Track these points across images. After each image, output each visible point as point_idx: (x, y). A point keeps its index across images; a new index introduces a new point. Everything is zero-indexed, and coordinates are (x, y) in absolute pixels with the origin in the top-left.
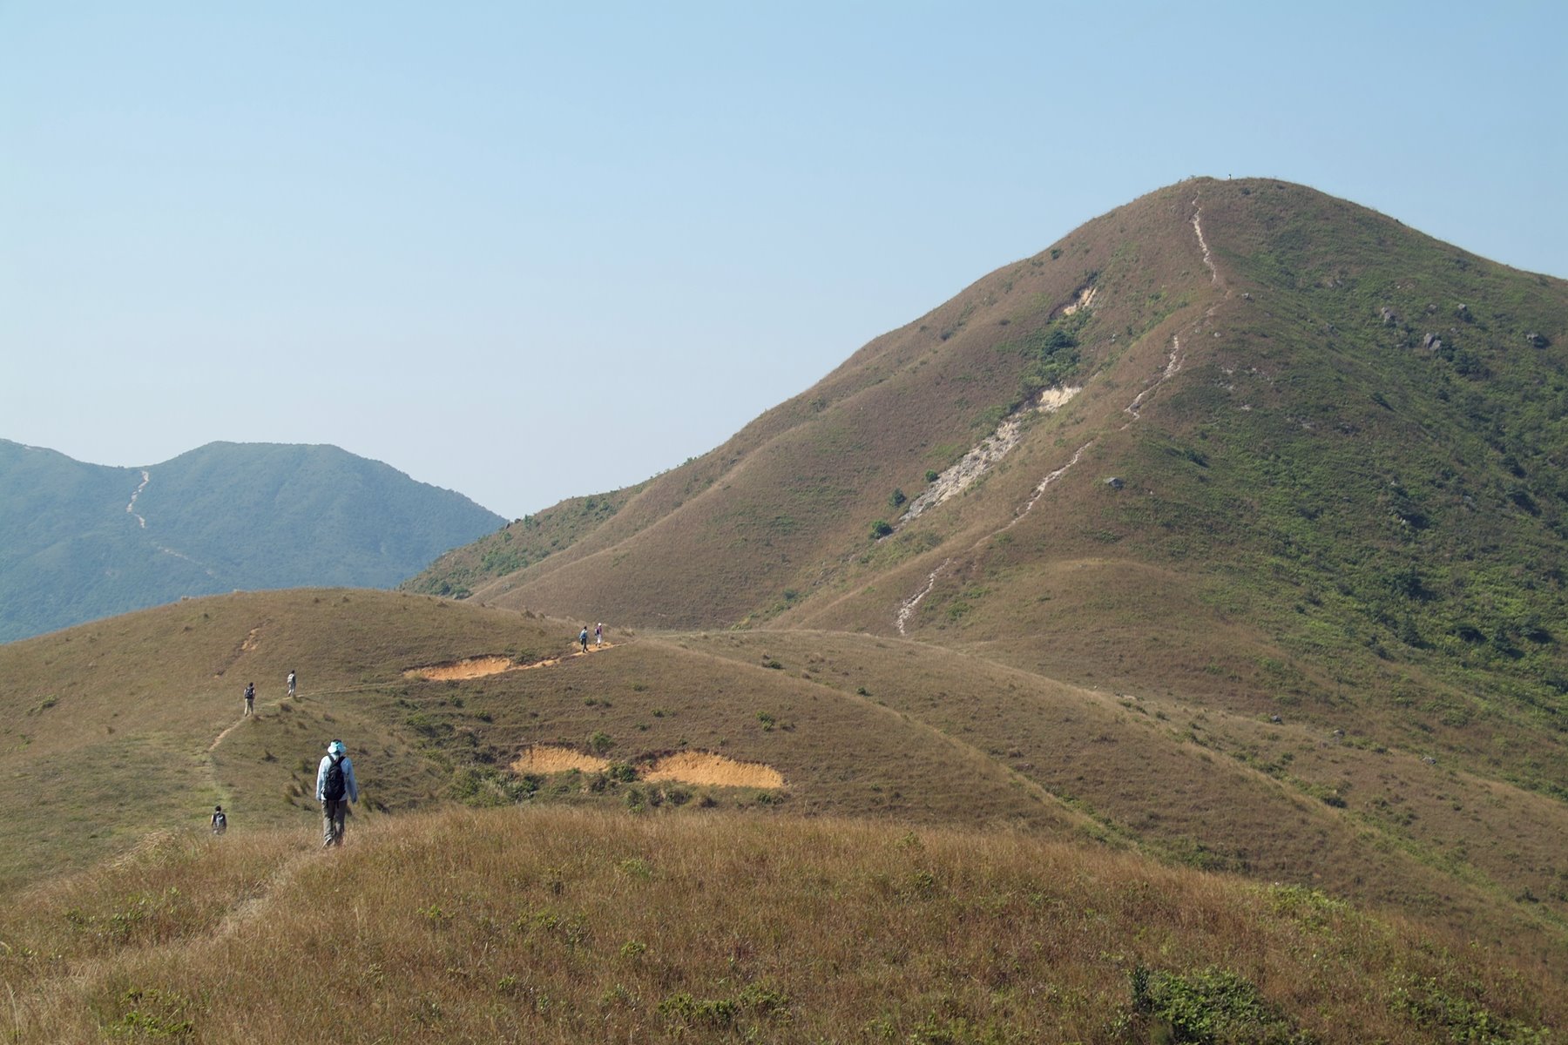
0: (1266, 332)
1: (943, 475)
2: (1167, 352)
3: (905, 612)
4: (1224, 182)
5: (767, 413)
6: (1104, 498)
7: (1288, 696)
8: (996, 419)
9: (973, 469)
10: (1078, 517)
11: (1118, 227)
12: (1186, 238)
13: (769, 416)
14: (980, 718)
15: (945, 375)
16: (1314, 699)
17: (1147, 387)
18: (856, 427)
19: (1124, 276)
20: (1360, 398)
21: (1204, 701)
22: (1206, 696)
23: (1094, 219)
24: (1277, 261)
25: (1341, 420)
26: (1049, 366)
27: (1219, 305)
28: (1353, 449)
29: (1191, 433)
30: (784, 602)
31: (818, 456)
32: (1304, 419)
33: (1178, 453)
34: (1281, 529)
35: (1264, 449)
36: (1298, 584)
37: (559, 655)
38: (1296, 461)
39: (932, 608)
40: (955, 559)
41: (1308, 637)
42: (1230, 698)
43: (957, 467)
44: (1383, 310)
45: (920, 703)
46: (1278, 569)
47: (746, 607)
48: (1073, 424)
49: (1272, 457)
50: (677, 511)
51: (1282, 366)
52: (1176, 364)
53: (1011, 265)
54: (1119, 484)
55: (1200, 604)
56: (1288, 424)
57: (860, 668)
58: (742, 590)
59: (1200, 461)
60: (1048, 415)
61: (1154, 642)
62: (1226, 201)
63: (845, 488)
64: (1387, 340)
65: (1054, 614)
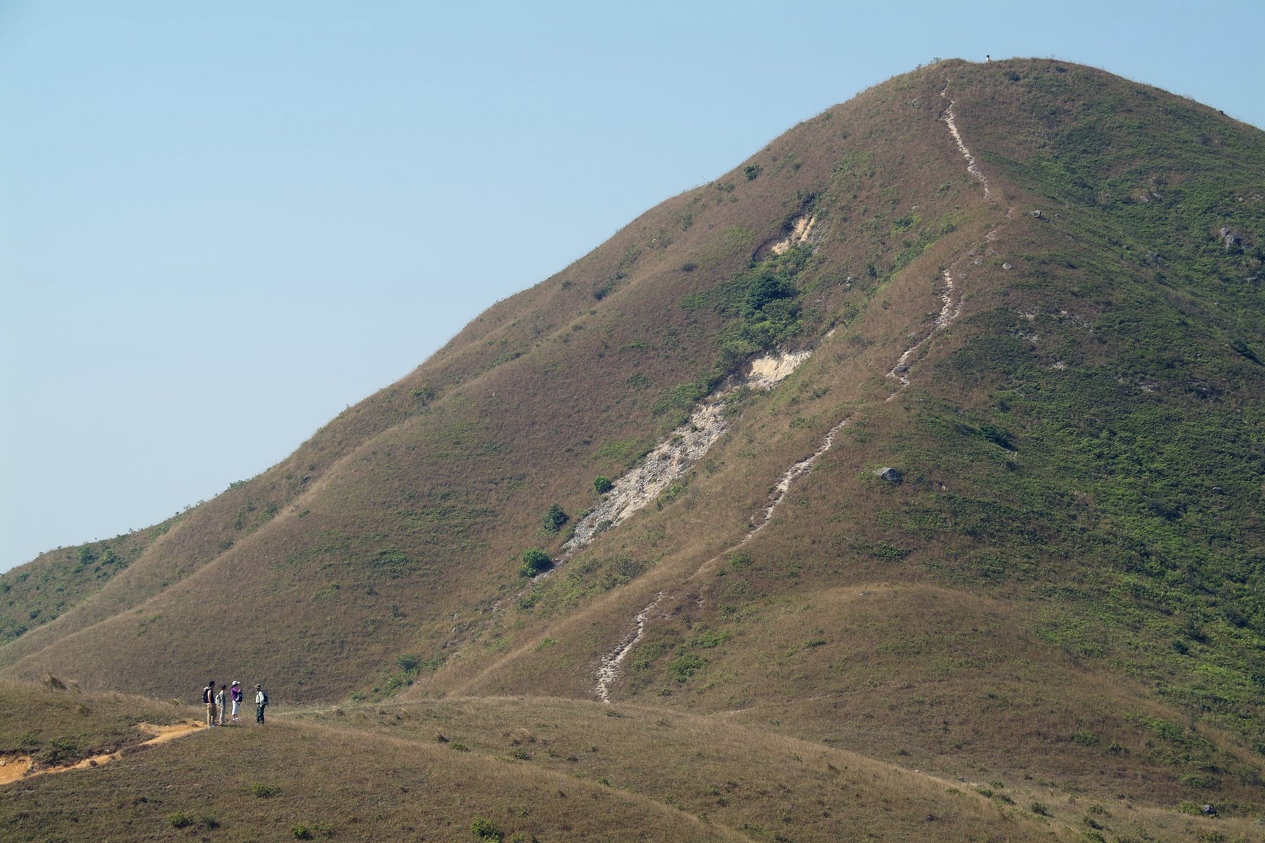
0: (1074, 261)
1: (620, 483)
2: (938, 292)
3: (607, 673)
4: (981, 66)
5: (349, 410)
6: (877, 497)
7: (1202, 776)
8: (688, 402)
9: (663, 472)
10: (844, 525)
11: (839, 132)
12: (939, 141)
13: (353, 415)
14: (798, 820)
15: (610, 344)
16: (1238, 779)
17: (915, 341)
18: (488, 420)
19: (855, 197)
20: (1217, 348)
21: (1081, 787)
22: (1081, 778)
23: (802, 124)
24: (1068, 169)
25: (1194, 380)
26: (759, 325)
27: (1000, 228)
28: (1217, 420)
29: (985, 403)
30: (401, 674)
31: (436, 463)
32: (1142, 379)
33: (972, 431)
34: (1132, 534)
35: (1091, 423)
36: (1169, 613)
37: (118, 745)
38: (1139, 438)
39: (646, 665)
40: (671, 592)
41: (1204, 688)
42: (1118, 781)
43: (639, 471)
44: (1223, 231)
45: (698, 801)
46: (1137, 591)
47: (344, 684)
48: (812, 399)
49: (1105, 434)
50: (226, 554)
51: (1102, 307)
52: (952, 309)
53: (685, 196)
54: (897, 477)
55: (1040, 643)
56: (1122, 387)
57: (594, 750)
58: (337, 660)
59: (1005, 442)
60: (763, 392)
61: (991, 702)
62: (988, 90)
63: (478, 507)
64: (1233, 273)
65: (835, 664)
